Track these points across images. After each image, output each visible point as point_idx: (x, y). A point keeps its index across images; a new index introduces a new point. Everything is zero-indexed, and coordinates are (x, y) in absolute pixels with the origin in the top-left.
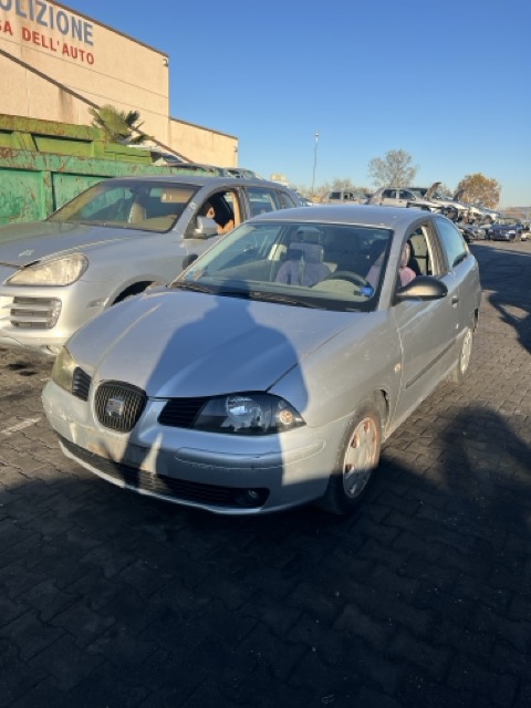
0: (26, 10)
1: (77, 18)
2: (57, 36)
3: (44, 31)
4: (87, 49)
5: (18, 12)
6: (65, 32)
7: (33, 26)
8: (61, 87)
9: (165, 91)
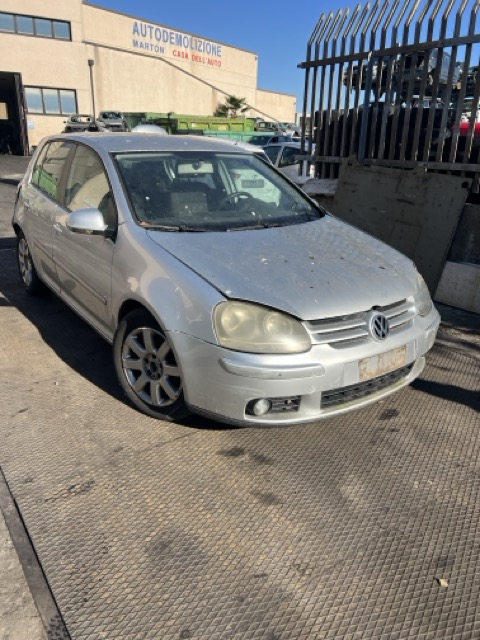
0: (194, 46)
1: (215, 44)
2: (206, 55)
3: (201, 54)
4: (218, 59)
5: (192, 48)
6: (208, 53)
7: (197, 53)
8: (213, 88)
9: (254, 74)
